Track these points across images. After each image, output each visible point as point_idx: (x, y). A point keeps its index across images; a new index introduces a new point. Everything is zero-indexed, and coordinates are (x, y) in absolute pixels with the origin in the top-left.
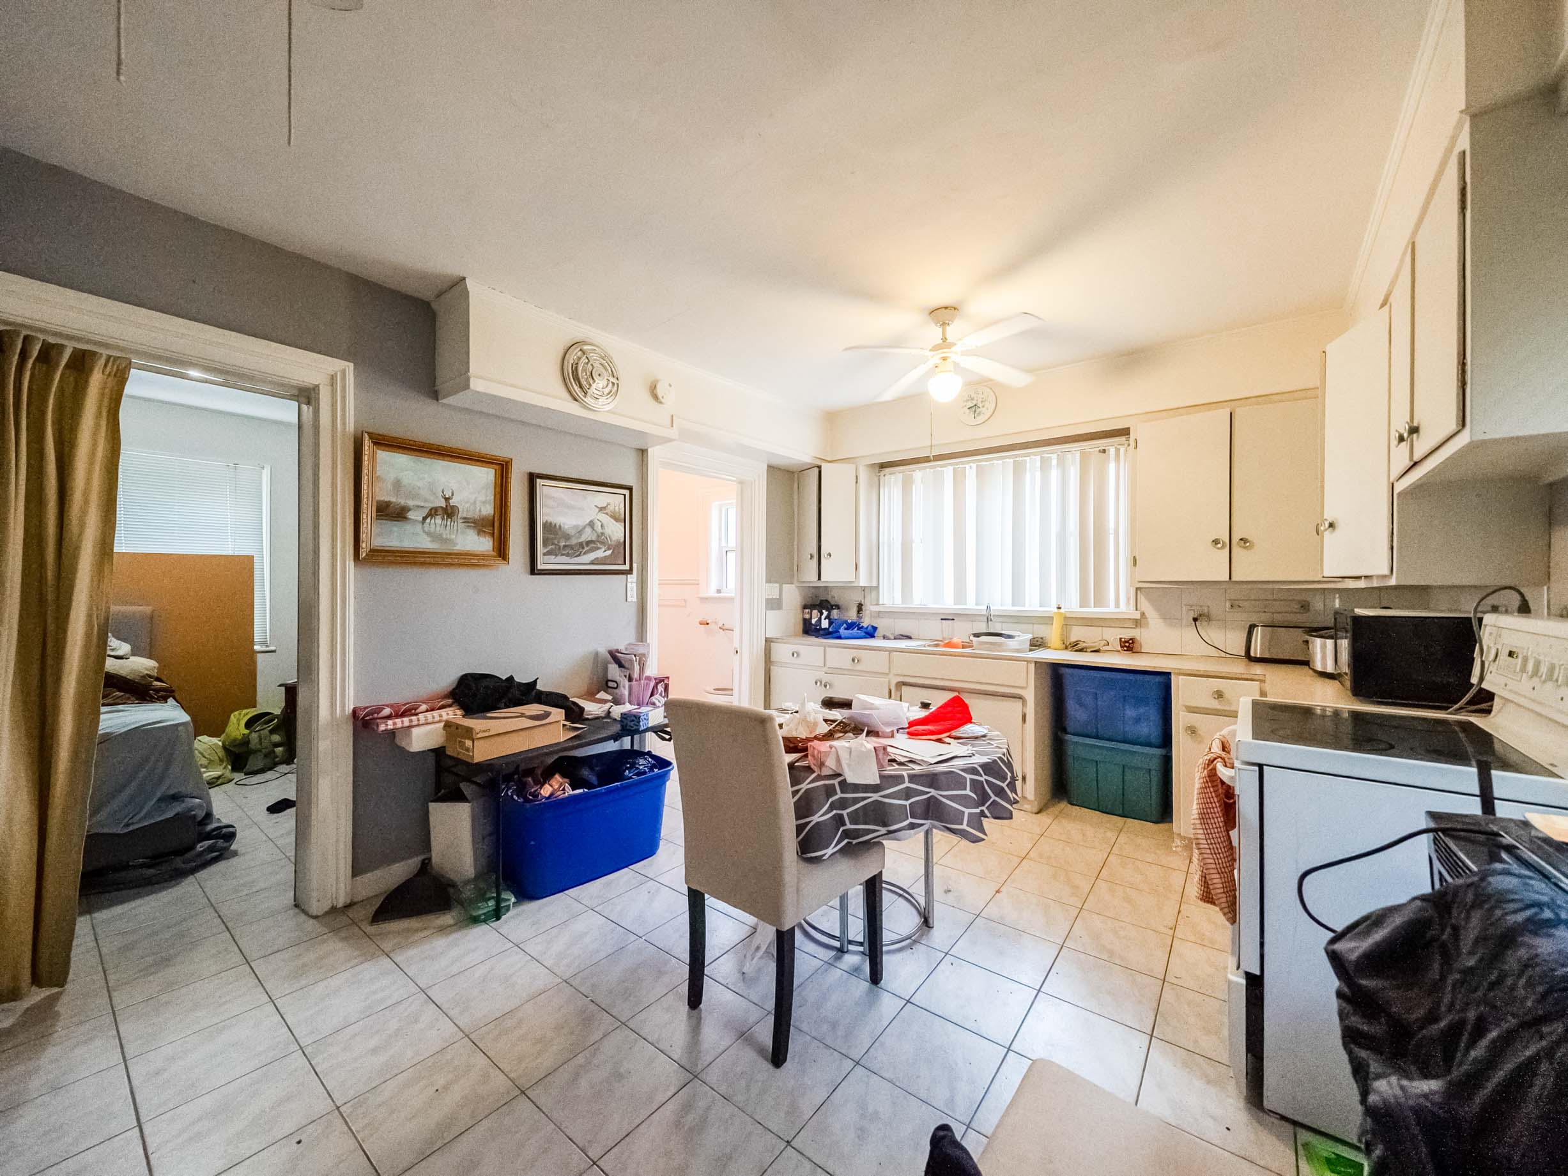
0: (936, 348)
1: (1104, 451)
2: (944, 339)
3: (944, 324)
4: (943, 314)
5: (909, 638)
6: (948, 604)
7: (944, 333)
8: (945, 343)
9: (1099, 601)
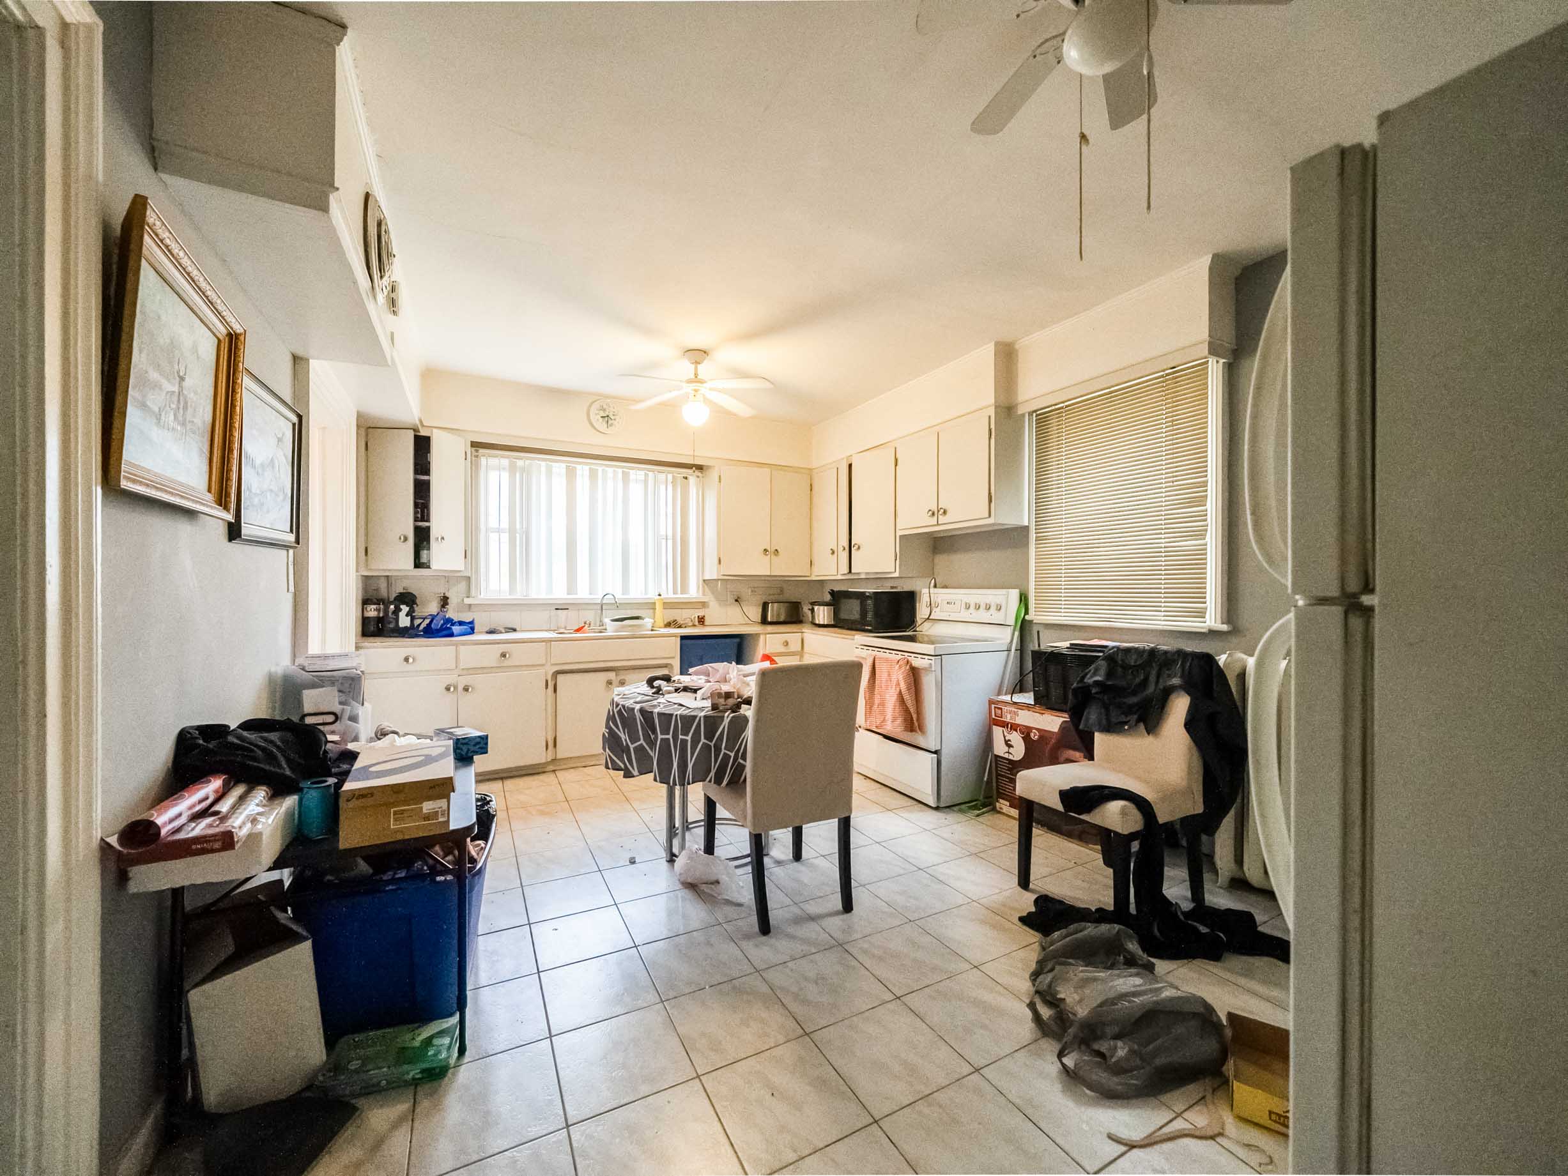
0: (690, 381)
1: (686, 478)
2: (696, 375)
3: (697, 363)
4: (698, 354)
5: (515, 630)
6: (560, 593)
7: (696, 369)
8: (696, 379)
9: (684, 590)
